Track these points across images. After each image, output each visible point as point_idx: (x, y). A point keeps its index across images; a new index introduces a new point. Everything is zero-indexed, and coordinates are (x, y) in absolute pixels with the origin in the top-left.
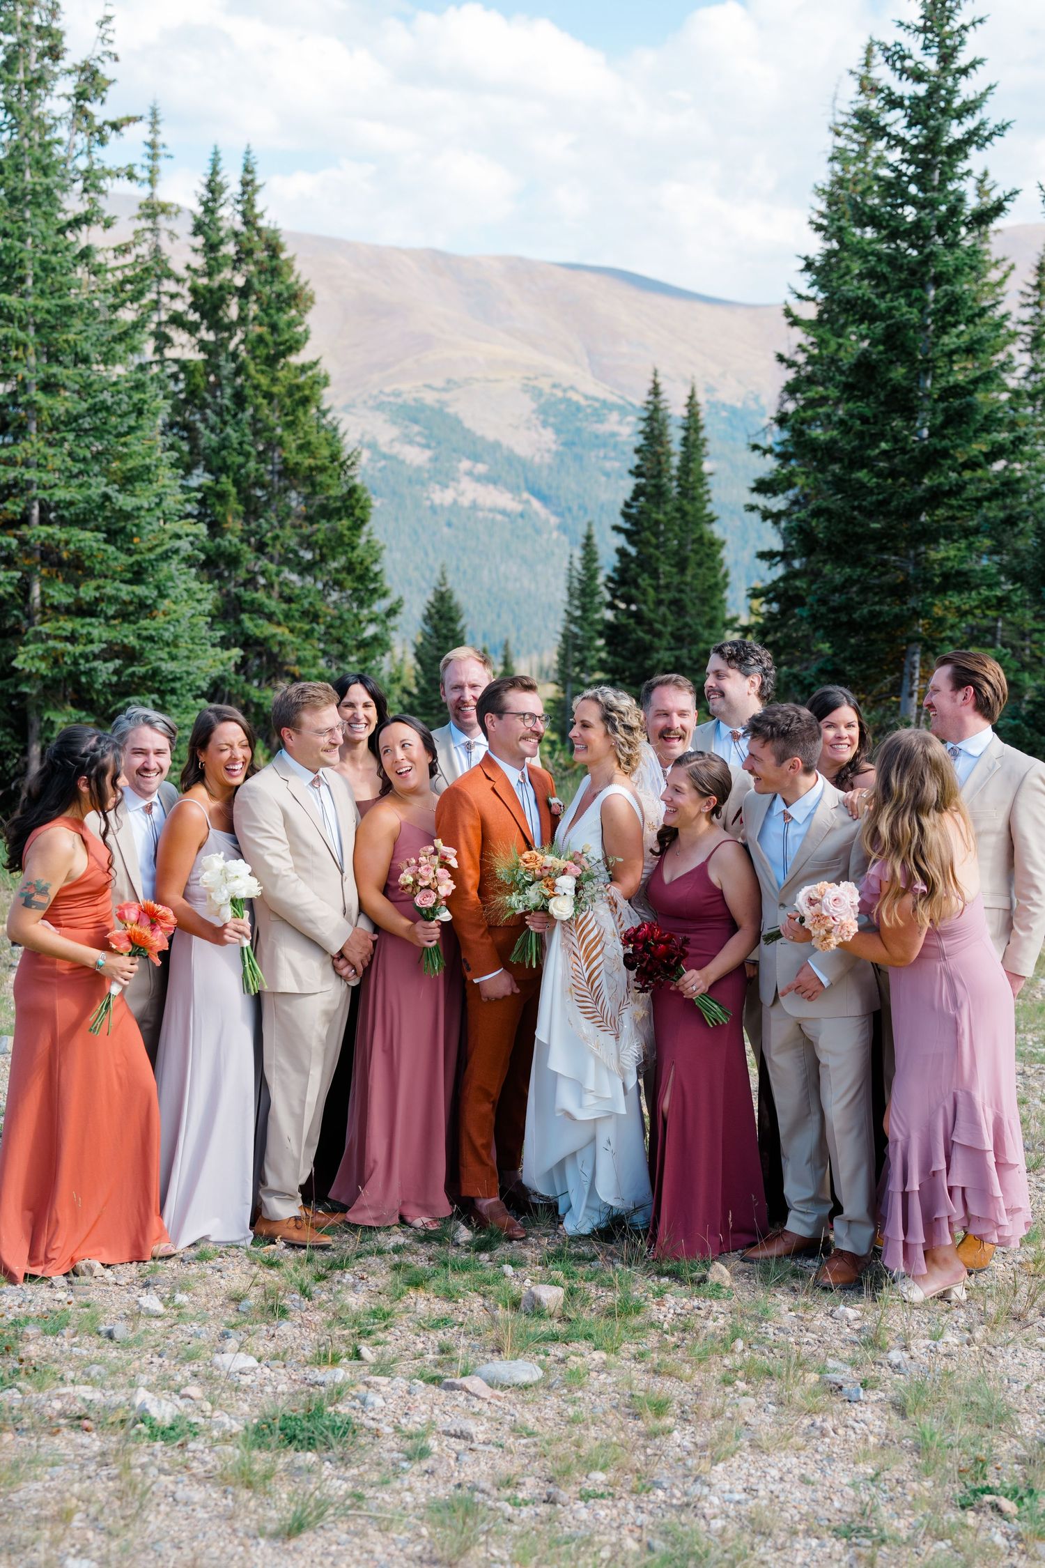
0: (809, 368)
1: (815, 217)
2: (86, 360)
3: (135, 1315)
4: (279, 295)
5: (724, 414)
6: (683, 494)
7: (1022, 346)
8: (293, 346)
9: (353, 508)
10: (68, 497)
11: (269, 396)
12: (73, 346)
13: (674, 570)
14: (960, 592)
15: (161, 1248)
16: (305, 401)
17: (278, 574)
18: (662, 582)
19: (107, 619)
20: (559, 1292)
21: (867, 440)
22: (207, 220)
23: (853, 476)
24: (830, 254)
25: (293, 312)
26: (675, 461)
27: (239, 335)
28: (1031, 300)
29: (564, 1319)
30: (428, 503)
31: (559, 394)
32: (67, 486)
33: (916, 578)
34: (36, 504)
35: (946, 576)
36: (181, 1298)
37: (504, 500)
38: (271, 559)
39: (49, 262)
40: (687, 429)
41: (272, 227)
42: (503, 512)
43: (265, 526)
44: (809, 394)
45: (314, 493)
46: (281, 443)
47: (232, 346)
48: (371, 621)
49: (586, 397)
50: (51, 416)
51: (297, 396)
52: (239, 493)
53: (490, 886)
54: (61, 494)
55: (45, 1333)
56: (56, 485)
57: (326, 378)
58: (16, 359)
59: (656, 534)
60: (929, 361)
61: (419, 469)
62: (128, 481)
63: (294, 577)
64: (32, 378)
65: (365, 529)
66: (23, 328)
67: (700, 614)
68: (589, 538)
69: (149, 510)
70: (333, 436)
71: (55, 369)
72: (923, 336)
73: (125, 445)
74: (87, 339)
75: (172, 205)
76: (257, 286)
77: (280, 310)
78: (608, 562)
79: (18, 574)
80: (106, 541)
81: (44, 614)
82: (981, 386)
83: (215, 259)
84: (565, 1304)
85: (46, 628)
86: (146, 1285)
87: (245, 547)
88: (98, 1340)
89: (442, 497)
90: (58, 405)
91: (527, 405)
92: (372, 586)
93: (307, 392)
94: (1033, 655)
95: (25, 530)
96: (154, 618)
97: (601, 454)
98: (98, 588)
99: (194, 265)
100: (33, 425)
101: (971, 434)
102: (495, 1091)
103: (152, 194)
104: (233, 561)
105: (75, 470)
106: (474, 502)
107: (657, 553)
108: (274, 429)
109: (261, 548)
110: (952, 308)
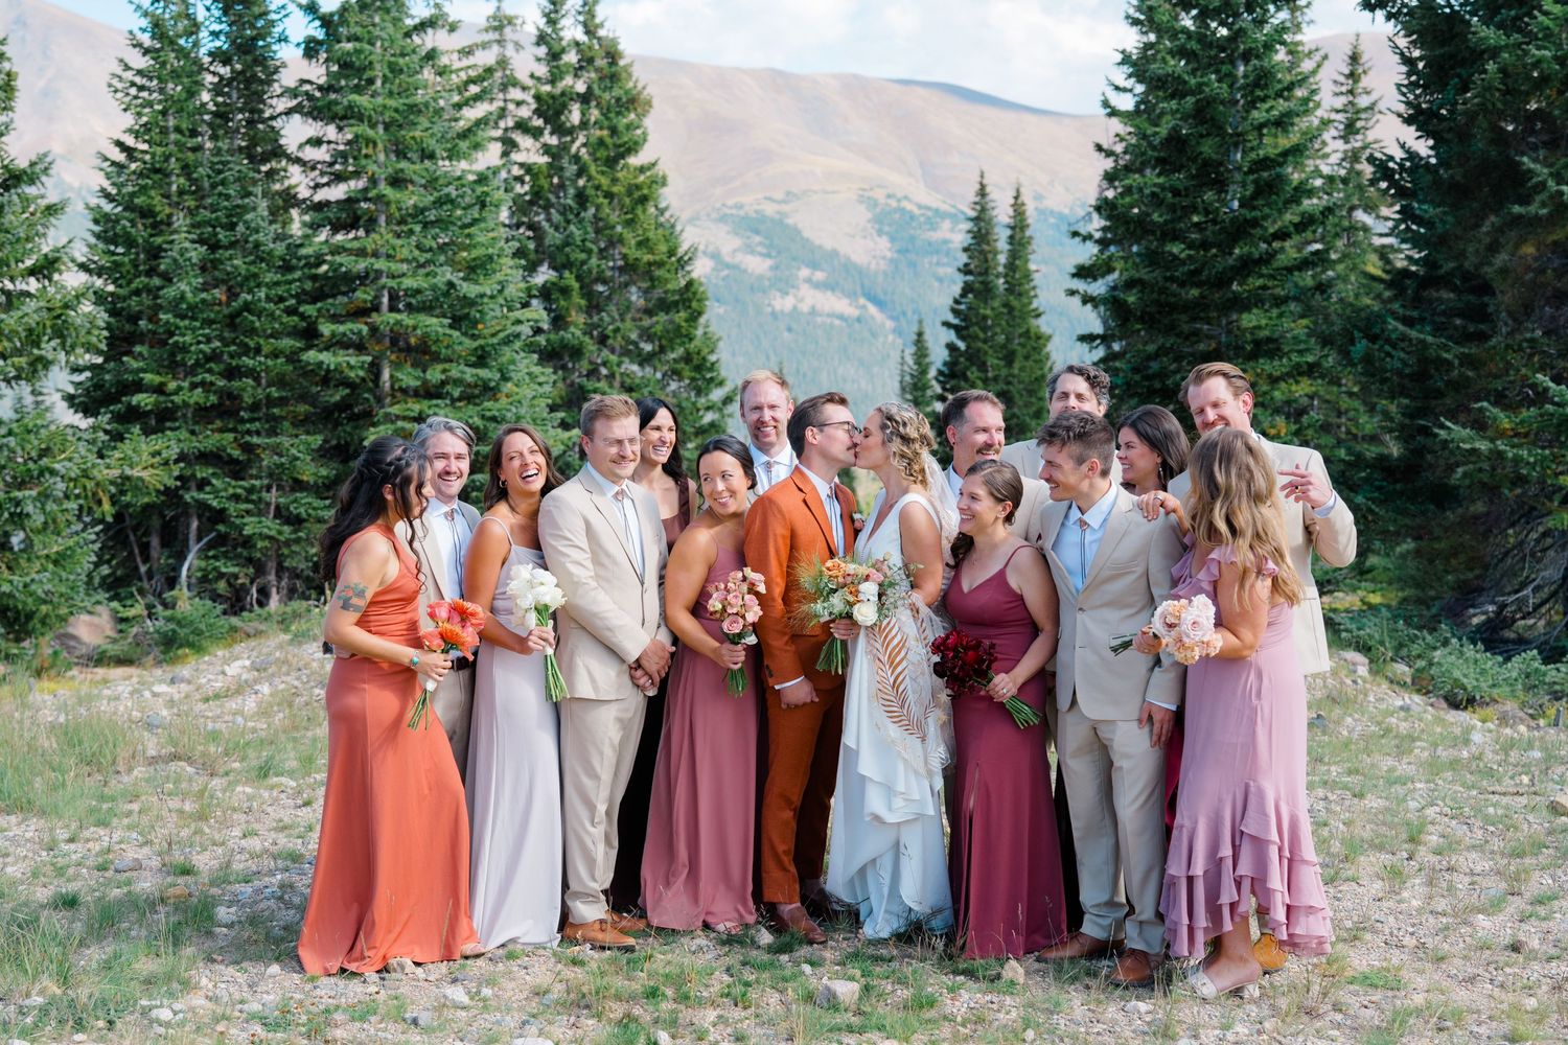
0: (1128, 157)
1: (1131, 11)
2: (432, 156)
3: (442, 1005)
4: (618, 100)
5: (1052, 220)
6: (1010, 290)
7: (1336, 134)
8: (632, 148)
9: (690, 301)
10: (415, 285)
11: (609, 195)
12: (419, 142)
13: (1002, 363)
14: (1272, 358)
15: (469, 948)
16: (644, 200)
17: (619, 364)
18: (990, 375)
19: (453, 401)
20: (854, 987)
21: (1179, 213)
22: (549, 31)
23: (1167, 248)
24: (1148, 46)
25: (632, 116)
26: (1002, 259)
27: (581, 139)
28: (1344, 89)
29: (859, 1013)
30: (769, 309)
31: (894, 204)
32: (414, 275)
33: (1228, 346)
34: (386, 293)
35: (1257, 343)
36: (487, 992)
37: (842, 305)
38: (613, 351)
39: (397, 64)
40: (1013, 228)
41: (611, 35)
42: (841, 317)
43: (607, 319)
44: (1127, 182)
45: (653, 287)
46: (621, 240)
47: (574, 149)
48: (708, 408)
49: (920, 207)
50: (400, 209)
51: (636, 195)
52: (581, 288)
53: (793, 595)
54: (408, 283)
55: (353, 1019)
56: (404, 275)
57: (664, 178)
58: (366, 156)
59: (984, 329)
60: (1238, 135)
61: (760, 278)
62: (474, 269)
63: (635, 368)
64: (382, 174)
65: (702, 320)
66: (373, 126)
67: (1027, 405)
68: (920, 334)
69: (492, 297)
70: (670, 234)
71: (403, 165)
72: (1233, 111)
73: (469, 236)
74: (432, 135)
75: (517, 17)
76: (597, 91)
77: (618, 113)
78: (938, 356)
79: (369, 359)
80: (451, 326)
81: (393, 396)
82: (1290, 158)
83: (557, 67)
84: (860, 999)
85: (395, 410)
86: (455, 981)
87: (587, 339)
88: (401, 1027)
89: (783, 304)
90: (405, 198)
91: (863, 215)
92: (708, 376)
93: (645, 191)
94: (1348, 432)
95: (375, 318)
96: (497, 400)
97: (935, 260)
98: (444, 371)
99: (537, 74)
100: (382, 219)
101: (1280, 205)
102: (797, 799)
103: (498, 8)
104: (577, 352)
105: (422, 260)
106: (813, 307)
107: (986, 347)
108: (613, 227)
109: (603, 340)
110: (1262, 80)
